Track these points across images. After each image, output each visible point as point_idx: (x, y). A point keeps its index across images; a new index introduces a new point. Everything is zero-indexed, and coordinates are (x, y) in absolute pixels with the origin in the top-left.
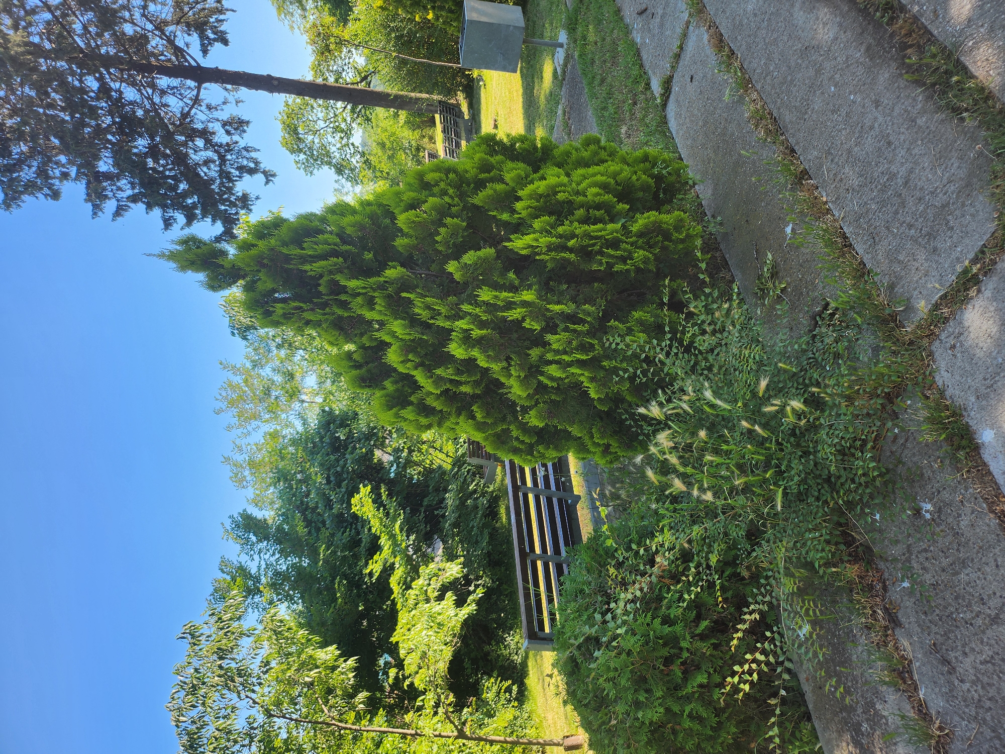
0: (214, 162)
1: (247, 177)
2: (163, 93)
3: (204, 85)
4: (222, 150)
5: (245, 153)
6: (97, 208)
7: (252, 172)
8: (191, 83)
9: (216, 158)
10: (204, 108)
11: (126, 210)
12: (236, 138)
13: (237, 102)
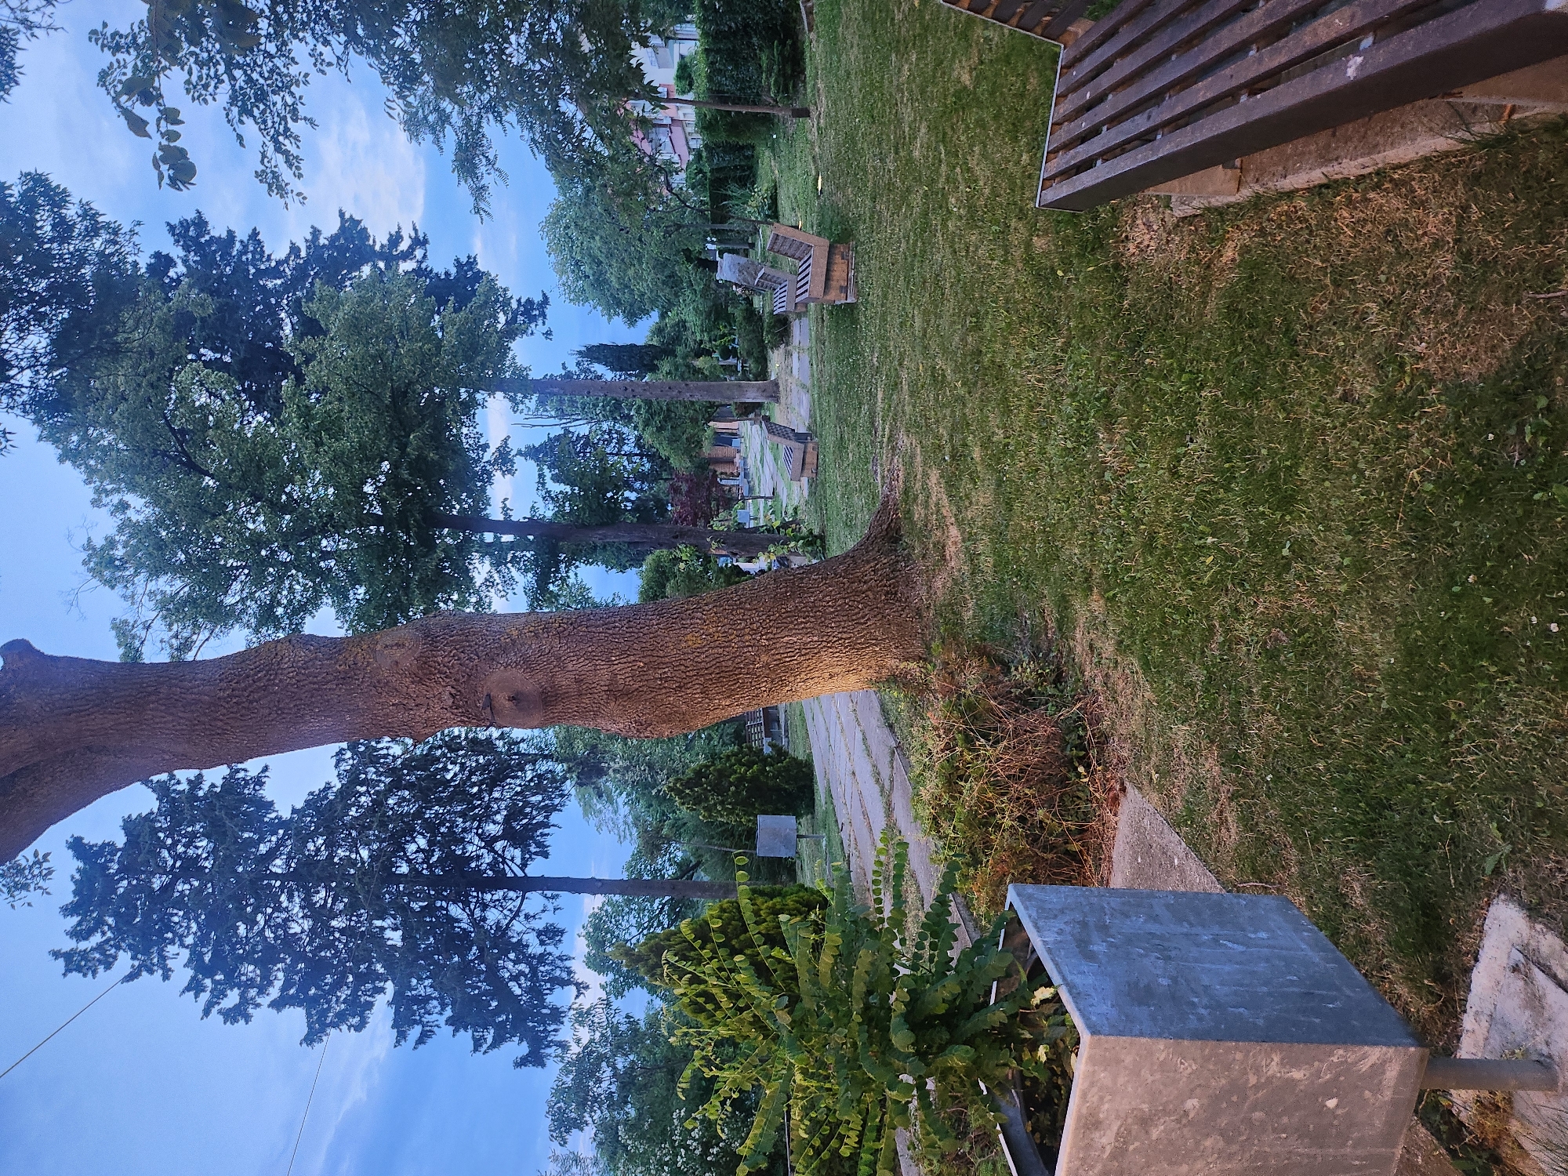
0: (525, 976)
1: (558, 989)
2: (484, 907)
3: (527, 895)
4: (535, 962)
5: (558, 962)
6: (402, 1036)
7: (564, 983)
8: (512, 894)
9: (527, 971)
10: (522, 918)
11: (429, 1037)
12: (550, 949)
13: (555, 909)
